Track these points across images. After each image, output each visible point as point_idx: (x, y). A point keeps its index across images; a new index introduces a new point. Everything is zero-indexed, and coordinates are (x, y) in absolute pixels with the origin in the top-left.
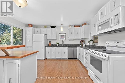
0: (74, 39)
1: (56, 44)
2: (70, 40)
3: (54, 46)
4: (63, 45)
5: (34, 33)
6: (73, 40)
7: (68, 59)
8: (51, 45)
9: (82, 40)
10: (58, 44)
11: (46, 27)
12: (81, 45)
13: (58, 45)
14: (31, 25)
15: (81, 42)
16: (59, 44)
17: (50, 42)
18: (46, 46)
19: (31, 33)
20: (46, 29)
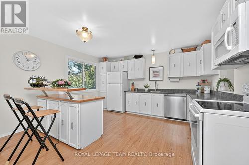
0: (180, 78)
1: (144, 88)
2: (171, 80)
3: (139, 91)
4: (157, 90)
5: (109, 70)
6: (178, 80)
7: (164, 118)
8: (135, 89)
9: (202, 81)
10: (146, 87)
11: (126, 58)
12: (199, 91)
13: (146, 90)
14: (105, 58)
15: (198, 85)
16: (149, 88)
17: (133, 84)
18: (125, 92)
19: (105, 70)
20: (126, 62)
